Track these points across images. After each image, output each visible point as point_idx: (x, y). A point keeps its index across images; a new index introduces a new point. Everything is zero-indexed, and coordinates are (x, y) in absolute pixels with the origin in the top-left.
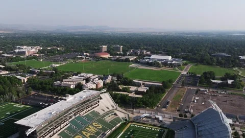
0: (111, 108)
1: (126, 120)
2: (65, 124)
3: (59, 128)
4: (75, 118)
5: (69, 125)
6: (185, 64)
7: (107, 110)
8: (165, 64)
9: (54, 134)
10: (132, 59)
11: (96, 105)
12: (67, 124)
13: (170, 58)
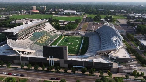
0: (52, 30)
1: (62, 35)
2: (30, 34)
3: (28, 36)
4: (35, 33)
5: (33, 35)
6: (84, 14)
7: (50, 30)
8: (74, 14)
9: (26, 38)
10: (53, 12)
11: (44, 28)
12: (31, 35)
13: (75, 12)
